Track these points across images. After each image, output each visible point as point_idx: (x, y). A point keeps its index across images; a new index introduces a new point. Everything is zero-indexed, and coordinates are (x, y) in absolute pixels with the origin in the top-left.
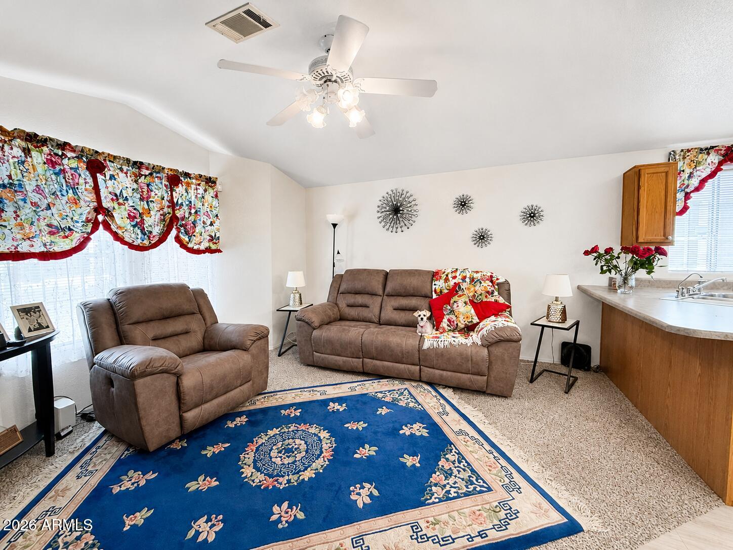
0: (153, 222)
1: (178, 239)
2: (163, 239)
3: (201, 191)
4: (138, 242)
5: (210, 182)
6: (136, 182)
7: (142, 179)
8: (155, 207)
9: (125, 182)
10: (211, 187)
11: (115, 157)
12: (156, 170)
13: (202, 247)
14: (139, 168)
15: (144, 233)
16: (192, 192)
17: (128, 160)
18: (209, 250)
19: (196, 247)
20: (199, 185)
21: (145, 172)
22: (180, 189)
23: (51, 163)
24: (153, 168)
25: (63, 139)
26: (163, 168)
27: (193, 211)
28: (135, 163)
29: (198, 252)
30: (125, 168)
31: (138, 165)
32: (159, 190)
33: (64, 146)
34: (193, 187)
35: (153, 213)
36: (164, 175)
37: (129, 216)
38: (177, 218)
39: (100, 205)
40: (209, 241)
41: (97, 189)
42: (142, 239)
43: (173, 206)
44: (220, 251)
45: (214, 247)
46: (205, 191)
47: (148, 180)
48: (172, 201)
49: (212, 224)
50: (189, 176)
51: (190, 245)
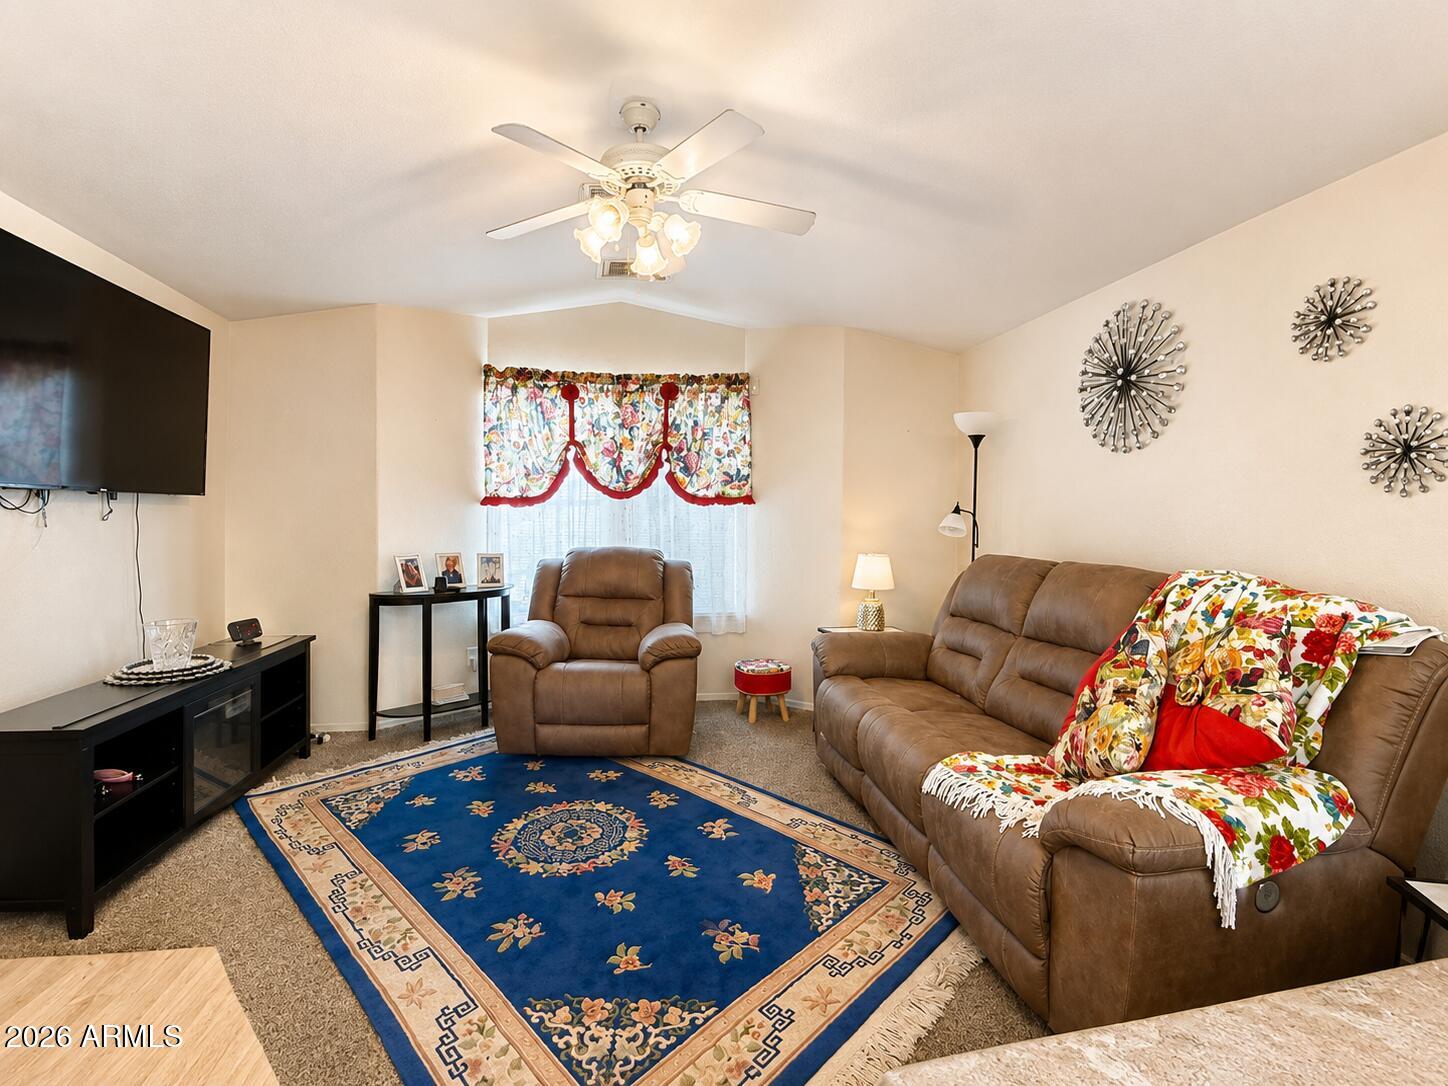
0: (635, 461)
1: (671, 478)
2: (646, 482)
3: (715, 400)
4: (612, 486)
5: (735, 382)
6: (619, 404)
7: (626, 399)
8: (641, 433)
9: (605, 408)
10: (734, 390)
11: (599, 376)
12: (645, 382)
13: (711, 494)
14: (625, 385)
15: (620, 473)
16: (700, 404)
17: (611, 376)
18: (721, 499)
19: (701, 494)
20: (714, 391)
21: (632, 387)
22: (681, 401)
23: (533, 397)
24: (644, 379)
25: (543, 368)
26: (659, 377)
27: (699, 434)
28: (619, 377)
29: (706, 501)
30: (606, 386)
31: (623, 380)
32: (650, 412)
33: (546, 375)
34: (702, 396)
35: (637, 444)
36: (657, 387)
37: (607, 452)
38: (668, 448)
39: (573, 441)
40: (726, 483)
41: (572, 421)
42: (618, 482)
43: (666, 431)
44: (749, 500)
45: (735, 493)
46: (724, 399)
47: (635, 397)
48: (665, 424)
49: (730, 454)
50: (698, 380)
51: (690, 490)
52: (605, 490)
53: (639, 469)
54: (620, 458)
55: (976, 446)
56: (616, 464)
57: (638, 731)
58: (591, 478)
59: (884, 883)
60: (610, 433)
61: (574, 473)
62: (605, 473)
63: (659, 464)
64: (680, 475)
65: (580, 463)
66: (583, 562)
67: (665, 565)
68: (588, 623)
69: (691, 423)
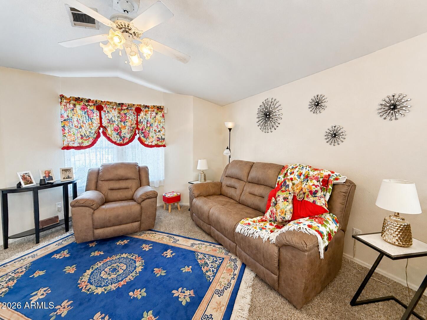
0: (126, 133)
1: (139, 139)
2: (131, 140)
3: (154, 114)
4: (118, 142)
5: (160, 109)
6: (119, 113)
7: (122, 112)
8: (128, 124)
9: (114, 114)
10: (160, 111)
11: (111, 103)
12: (129, 107)
13: (153, 144)
14: (122, 106)
15: (121, 137)
16: (149, 115)
17: (116, 103)
18: (157, 146)
19: (150, 144)
20: (153, 111)
21: (124, 108)
22: (142, 114)
23: (83, 109)
24: (129, 105)
25: (88, 98)
26: (134, 105)
27: (149, 125)
28: (119, 104)
29: (151, 146)
30: (114, 107)
31: (122, 105)
32: (131, 117)
33: (89, 101)
34: (149, 112)
35: (127, 128)
36: (134, 109)
37: (115, 130)
38: (139, 129)
39: (101, 126)
40: (158, 141)
41: (101, 118)
42: (120, 140)
43: (137, 123)
44: (164, 146)
45: (160, 144)
46: (157, 114)
47: (126, 112)
48: (137, 121)
49: (159, 131)
50: (148, 107)
51: (146, 143)
52: (115, 143)
53: (128, 136)
54: (121, 132)
55: (230, 131)
56: (119, 134)
57: (136, 224)
58: (109, 139)
59: (223, 259)
60: (116, 123)
61: (102, 137)
62: (114, 137)
63: (135, 134)
64: (142, 138)
65: (105, 134)
66: (108, 168)
67: (139, 167)
68: (112, 189)
69: (146, 121)
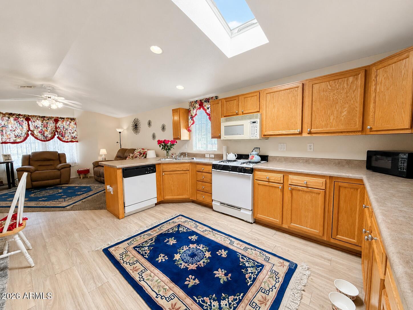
0: (48, 134)
1: (58, 137)
2: (52, 138)
3: (68, 123)
4: (42, 139)
5: (72, 119)
6: (43, 122)
7: (44, 121)
8: (49, 129)
9: (39, 123)
10: (73, 121)
11: (36, 116)
13: (69, 140)
15: (44, 136)
16: (64, 123)
17: (39, 116)
18: (72, 141)
19: (66, 140)
20: (68, 121)
21: (46, 119)
22: (59, 123)
23: (15, 120)
24: (49, 118)
26: (53, 117)
27: (65, 129)
28: (42, 117)
29: (67, 142)
30: (38, 118)
31: (44, 117)
32: (51, 125)
33: (19, 115)
34: (65, 122)
35: (48, 131)
36: (53, 119)
37: (40, 132)
38: (57, 132)
39: (29, 129)
40: (72, 138)
41: (29, 125)
42: (44, 138)
43: (56, 128)
44: (77, 142)
45: (74, 140)
46: (70, 122)
47: (47, 121)
48: (56, 127)
49: (73, 133)
50: (64, 119)
51: (64, 140)
52: (40, 140)
53: (50, 136)
54: (44, 133)
55: (120, 133)
57: (58, 180)
58: (36, 138)
60: (41, 128)
61: (30, 136)
62: (40, 136)
63: (55, 135)
64: (60, 137)
65: (33, 135)
66: (35, 154)
67: (59, 154)
68: (40, 166)
69: (62, 127)
